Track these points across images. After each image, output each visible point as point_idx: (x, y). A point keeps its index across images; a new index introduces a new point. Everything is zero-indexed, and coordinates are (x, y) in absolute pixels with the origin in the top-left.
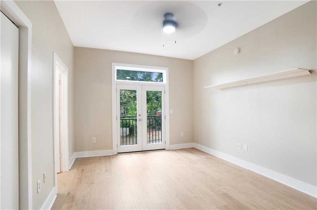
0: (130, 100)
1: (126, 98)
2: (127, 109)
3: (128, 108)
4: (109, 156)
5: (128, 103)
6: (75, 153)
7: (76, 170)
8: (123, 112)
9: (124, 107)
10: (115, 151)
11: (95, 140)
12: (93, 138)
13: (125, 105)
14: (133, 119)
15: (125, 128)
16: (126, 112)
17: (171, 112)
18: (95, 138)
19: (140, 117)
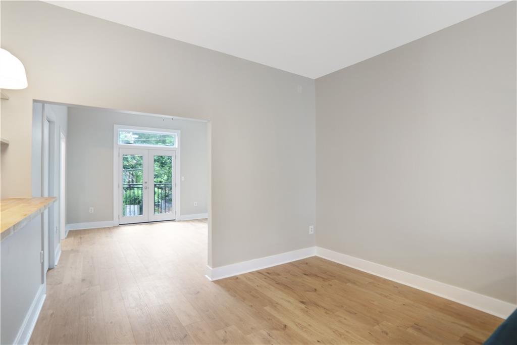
0: (142, 162)
1: (135, 159)
2: (137, 176)
3: (138, 174)
4: (109, 228)
5: (139, 167)
6: (68, 225)
7: (73, 238)
8: (131, 180)
9: (131, 172)
10: (116, 222)
11: (93, 210)
12: (90, 208)
13: (134, 170)
14: (138, 188)
15: (133, 206)
16: (134, 180)
17: (183, 180)
18: (92, 208)
19: (146, 185)
